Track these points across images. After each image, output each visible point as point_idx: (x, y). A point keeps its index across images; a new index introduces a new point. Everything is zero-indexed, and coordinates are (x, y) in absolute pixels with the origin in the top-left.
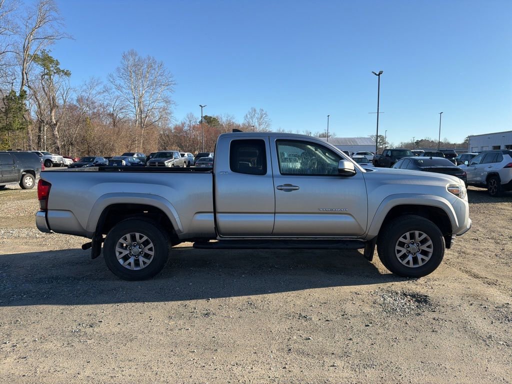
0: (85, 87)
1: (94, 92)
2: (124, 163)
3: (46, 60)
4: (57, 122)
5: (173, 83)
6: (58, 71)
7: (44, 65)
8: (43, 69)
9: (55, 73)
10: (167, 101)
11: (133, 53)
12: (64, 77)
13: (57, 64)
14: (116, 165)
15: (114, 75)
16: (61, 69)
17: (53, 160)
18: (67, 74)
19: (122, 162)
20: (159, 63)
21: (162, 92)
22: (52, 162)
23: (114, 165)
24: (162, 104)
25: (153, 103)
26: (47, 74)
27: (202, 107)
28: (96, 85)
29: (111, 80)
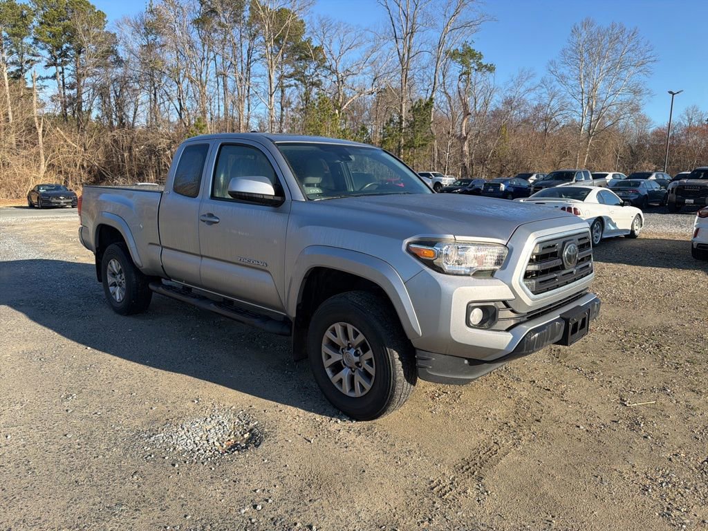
0: (511, 84)
1: (522, 90)
2: (503, 187)
3: (467, 55)
4: (467, 134)
5: (653, 59)
6: (480, 67)
7: (463, 62)
8: (461, 67)
9: (476, 70)
10: (636, 92)
11: (587, 24)
12: (488, 73)
13: (480, 59)
14: (492, 190)
15: (558, 61)
16: (484, 64)
17: (442, 183)
18: (491, 69)
19: (499, 185)
20: (630, 32)
21: (631, 76)
22: (441, 185)
23: (490, 190)
24: (628, 96)
25: (612, 96)
26: (464, 74)
27: (674, 94)
28: (527, 79)
29: (552, 69)
